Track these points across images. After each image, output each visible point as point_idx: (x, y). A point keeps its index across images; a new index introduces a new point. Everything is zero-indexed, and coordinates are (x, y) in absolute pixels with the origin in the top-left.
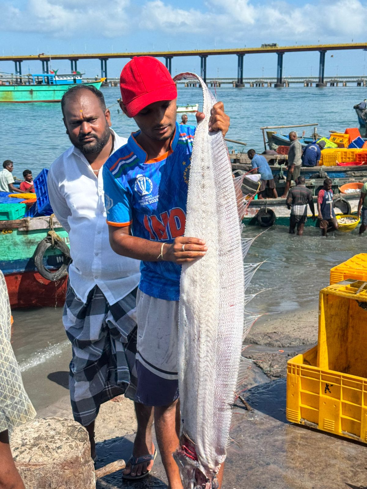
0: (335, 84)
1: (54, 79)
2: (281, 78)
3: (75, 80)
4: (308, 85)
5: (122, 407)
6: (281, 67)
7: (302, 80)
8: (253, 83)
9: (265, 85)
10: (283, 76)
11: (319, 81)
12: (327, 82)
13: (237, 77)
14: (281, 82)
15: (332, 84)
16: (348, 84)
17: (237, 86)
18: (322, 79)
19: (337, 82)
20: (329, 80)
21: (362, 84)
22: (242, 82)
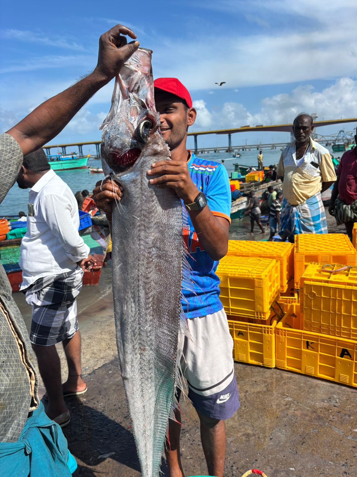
0: (203, 152)
1: (61, 157)
3: (73, 157)
5: (94, 344)
11: (195, 151)
15: (202, 152)
18: (196, 150)
20: (200, 150)
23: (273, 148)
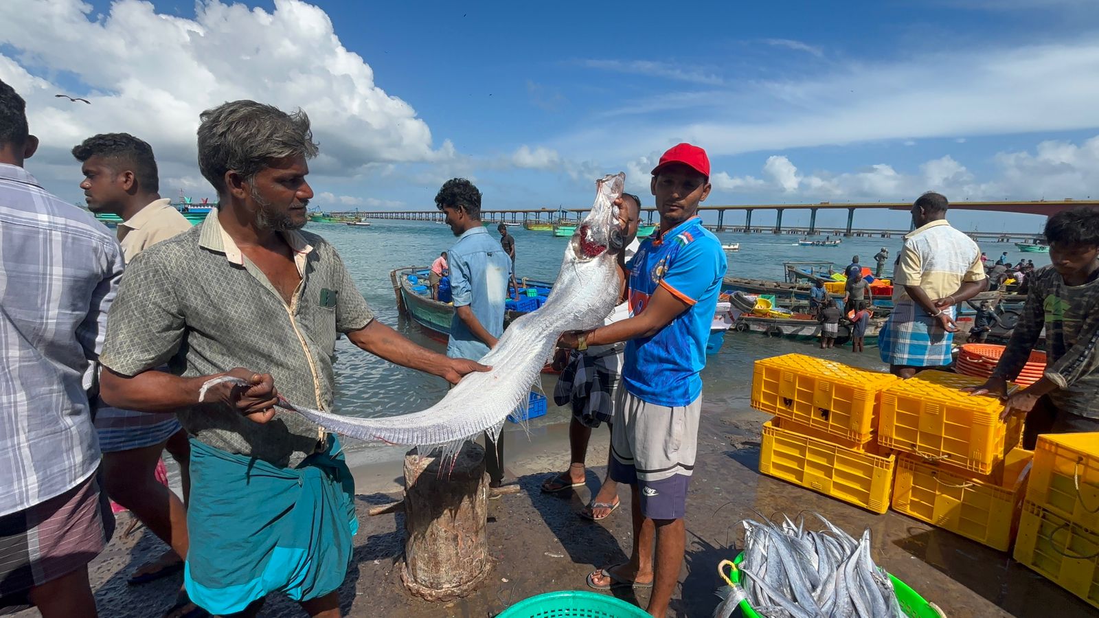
0: (861, 235)
2: (813, 228)
4: (836, 235)
6: (814, 219)
7: (832, 230)
8: (789, 231)
9: (800, 233)
10: (815, 227)
11: (847, 232)
12: (854, 233)
13: (775, 226)
14: (813, 231)
15: (859, 235)
16: (872, 235)
17: (775, 232)
19: (863, 233)
20: (855, 231)
21: (886, 236)
22: (779, 230)
23: (1003, 240)
